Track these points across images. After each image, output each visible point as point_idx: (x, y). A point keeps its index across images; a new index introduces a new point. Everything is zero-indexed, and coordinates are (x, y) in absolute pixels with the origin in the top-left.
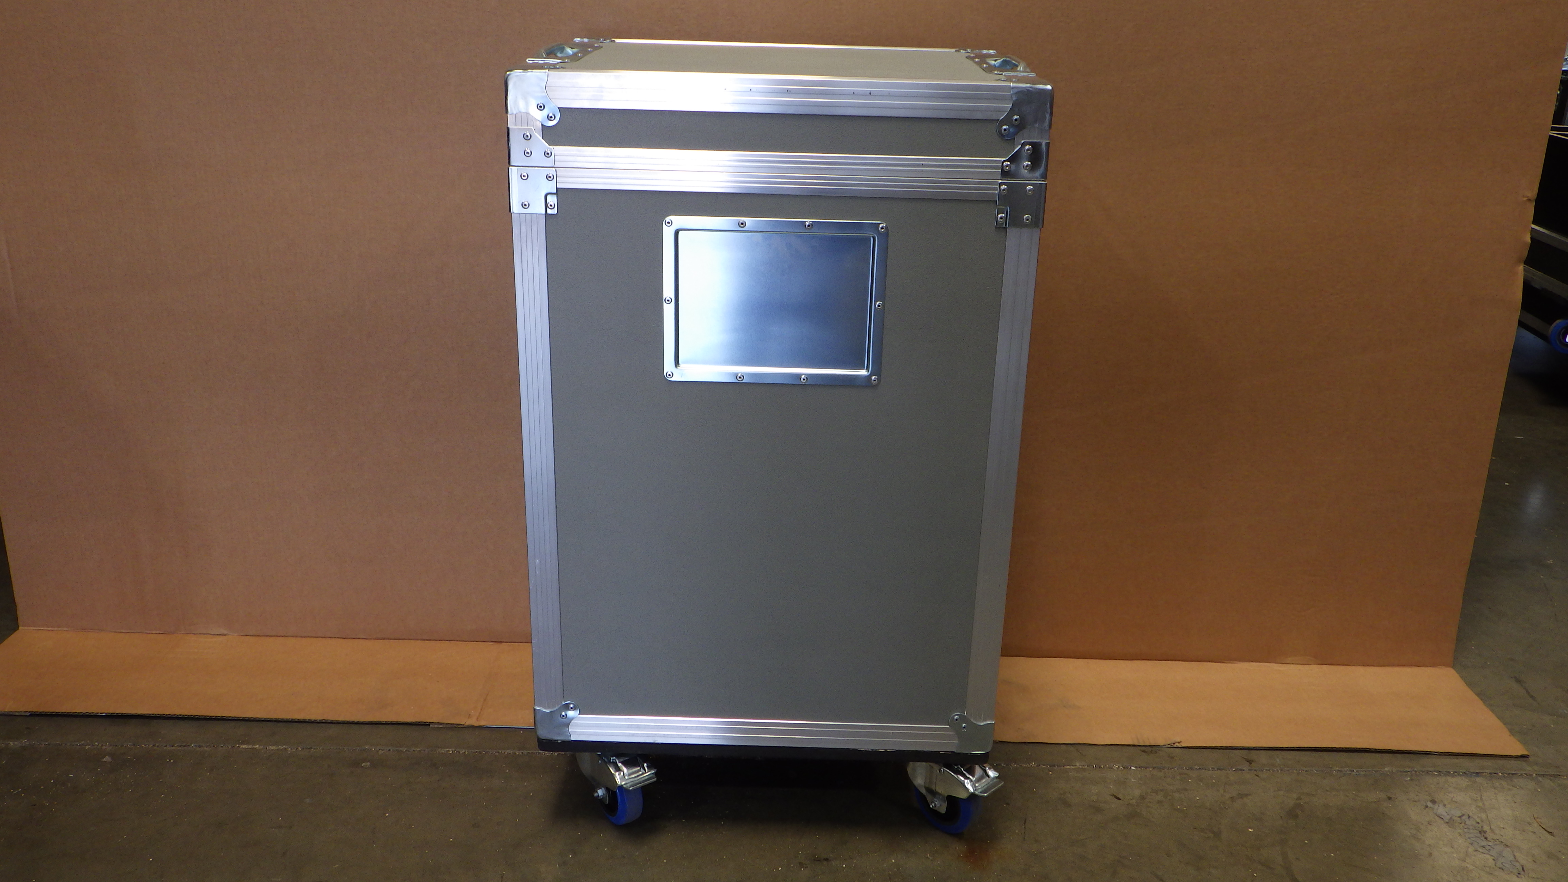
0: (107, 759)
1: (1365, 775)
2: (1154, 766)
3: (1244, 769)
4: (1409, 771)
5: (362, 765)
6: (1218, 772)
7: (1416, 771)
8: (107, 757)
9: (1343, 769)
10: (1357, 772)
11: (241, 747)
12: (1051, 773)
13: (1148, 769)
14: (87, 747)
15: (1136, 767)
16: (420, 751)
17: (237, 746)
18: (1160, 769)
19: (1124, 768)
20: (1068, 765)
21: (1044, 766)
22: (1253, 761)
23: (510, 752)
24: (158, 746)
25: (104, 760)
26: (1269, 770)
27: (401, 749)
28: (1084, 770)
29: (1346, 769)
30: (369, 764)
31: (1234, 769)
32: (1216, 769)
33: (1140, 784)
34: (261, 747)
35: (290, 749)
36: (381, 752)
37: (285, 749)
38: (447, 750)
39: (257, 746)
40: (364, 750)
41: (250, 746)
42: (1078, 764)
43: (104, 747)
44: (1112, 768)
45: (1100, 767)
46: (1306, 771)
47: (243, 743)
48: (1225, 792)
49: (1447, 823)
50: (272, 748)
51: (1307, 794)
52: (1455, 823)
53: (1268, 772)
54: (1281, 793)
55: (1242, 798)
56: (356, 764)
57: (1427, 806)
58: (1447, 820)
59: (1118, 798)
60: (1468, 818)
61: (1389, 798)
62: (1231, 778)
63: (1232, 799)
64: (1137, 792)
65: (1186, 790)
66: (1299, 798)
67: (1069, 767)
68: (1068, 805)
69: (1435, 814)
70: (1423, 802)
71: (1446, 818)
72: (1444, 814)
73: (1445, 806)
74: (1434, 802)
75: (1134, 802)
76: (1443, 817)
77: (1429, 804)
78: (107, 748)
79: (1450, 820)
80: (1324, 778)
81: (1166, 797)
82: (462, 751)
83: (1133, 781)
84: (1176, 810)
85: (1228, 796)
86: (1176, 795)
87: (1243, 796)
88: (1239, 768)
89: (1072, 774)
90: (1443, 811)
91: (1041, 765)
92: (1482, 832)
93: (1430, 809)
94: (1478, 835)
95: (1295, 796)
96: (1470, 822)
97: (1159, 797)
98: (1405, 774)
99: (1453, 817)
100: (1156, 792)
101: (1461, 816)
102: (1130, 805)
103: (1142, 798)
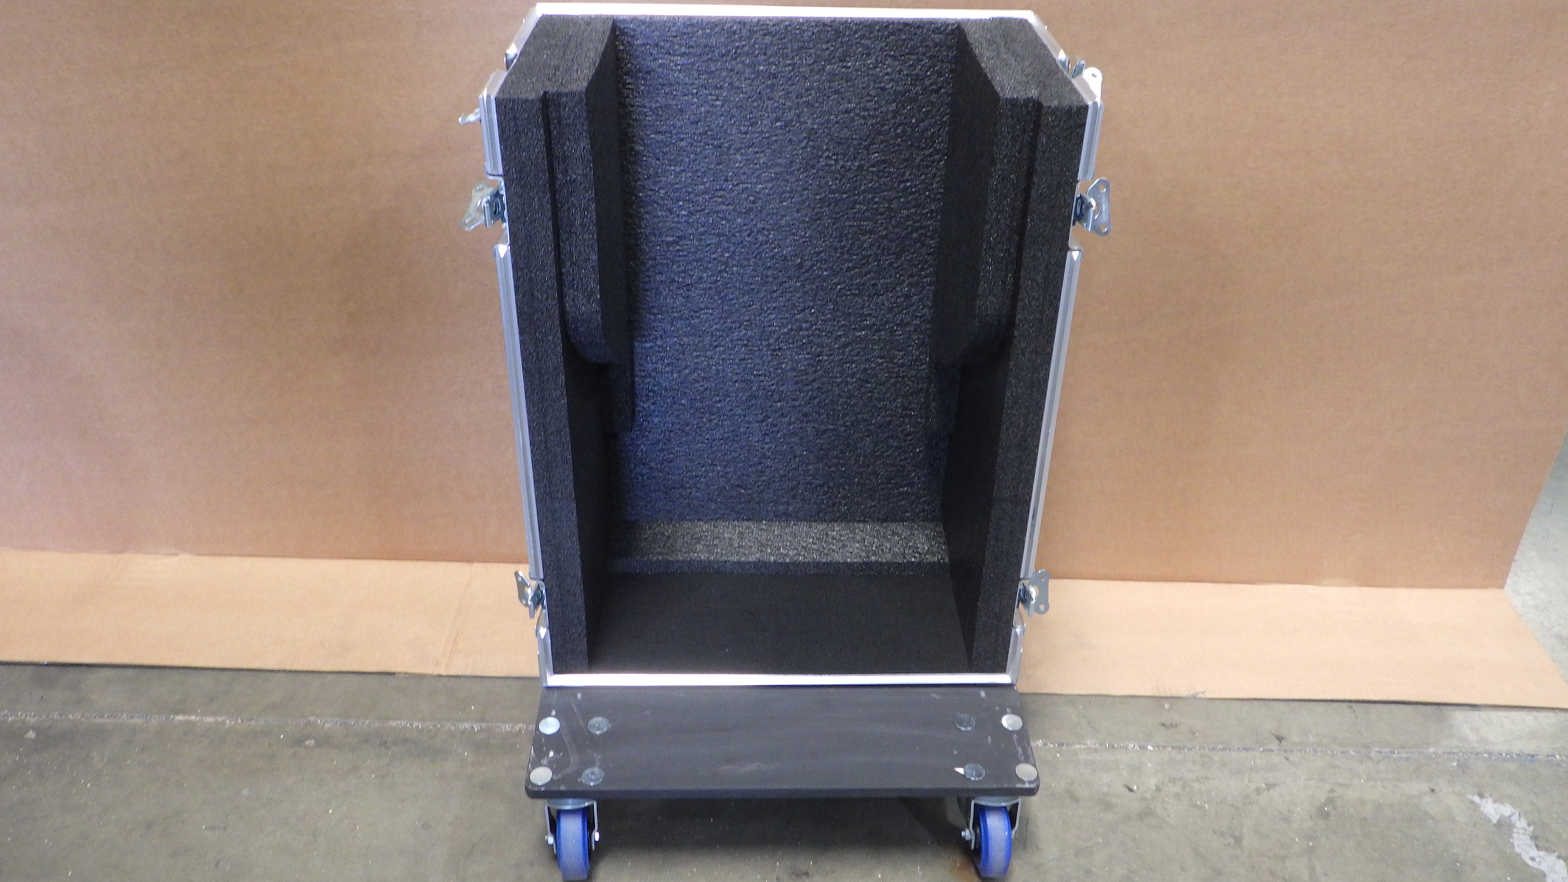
0: (31, 735)
1: (1407, 759)
2: (1173, 746)
3: (1274, 748)
4: (1456, 753)
5: (307, 743)
6: (1244, 754)
7: (1464, 753)
8: (31, 732)
9: (1382, 752)
12: (1058, 755)
13: (1166, 750)
14: (10, 719)
15: (1153, 748)
17: (171, 717)
18: (1180, 749)
19: (1140, 748)
20: (1078, 744)
21: (1052, 746)
22: (1283, 738)
23: (467, 725)
25: (28, 736)
26: (1301, 751)
27: (349, 721)
28: (1095, 751)
29: (1386, 750)
30: (313, 741)
31: (1261, 751)
32: (1241, 749)
33: (1156, 770)
34: (198, 719)
35: (228, 721)
36: (326, 726)
37: (224, 722)
38: (399, 722)
39: (193, 718)
40: (309, 722)
41: (185, 718)
42: (1089, 744)
43: (28, 719)
44: (1127, 748)
45: (1113, 747)
47: (178, 713)
48: (1249, 781)
49: (1495, 825)
50: (209, 719)
51: (1341, 785)
52: (1504, 826)
53: (1299, 753)
54: (1312, 783)
55: (1268, 790)
56: (299, 742)
57: (1472, 802)
58: (1495, 822)
59: (1131, 790)
60: (1519, 819)
61: (1433, 791)
62: (1259, 762)
63: (1258, 791)
64: (1152, 782)
65: (1207, 778)
66: (1332, 791)
67: (1079, 746)
68: (1074, 798)
69: (1483, 813)
70: (1470, 797)
71: (1495, 819)
72: (1493, 812)
73: (1495, 802)
74: (1481, 796)
75: (1148, 795)
76: (1490, 817)
77: (1476, 799)
78: (32, 720)
79: (1499, 821)
80: (1361, 762)
81: (1184, 789)
82: (415, 724)
83: (1149, 765)
84: (1195, 806)
85: (1253, 786)
86: (1196, 786)
87: (1270, 787)
88: (1267, 747)
89: (1082, 756)
90: (1492, 809)
91: (1049, 744)
92: (1534, 837)
93: (1476, 807)
94: (1529, 842)
95: (1327, 787)
96: (1521, 824)
97: (1177, 789)
98: (1451, 756)
99: (1502, 816)
100: (1173, 781)
101: (1510, 817)
102: (1144, 799)
103: (1158, 789)
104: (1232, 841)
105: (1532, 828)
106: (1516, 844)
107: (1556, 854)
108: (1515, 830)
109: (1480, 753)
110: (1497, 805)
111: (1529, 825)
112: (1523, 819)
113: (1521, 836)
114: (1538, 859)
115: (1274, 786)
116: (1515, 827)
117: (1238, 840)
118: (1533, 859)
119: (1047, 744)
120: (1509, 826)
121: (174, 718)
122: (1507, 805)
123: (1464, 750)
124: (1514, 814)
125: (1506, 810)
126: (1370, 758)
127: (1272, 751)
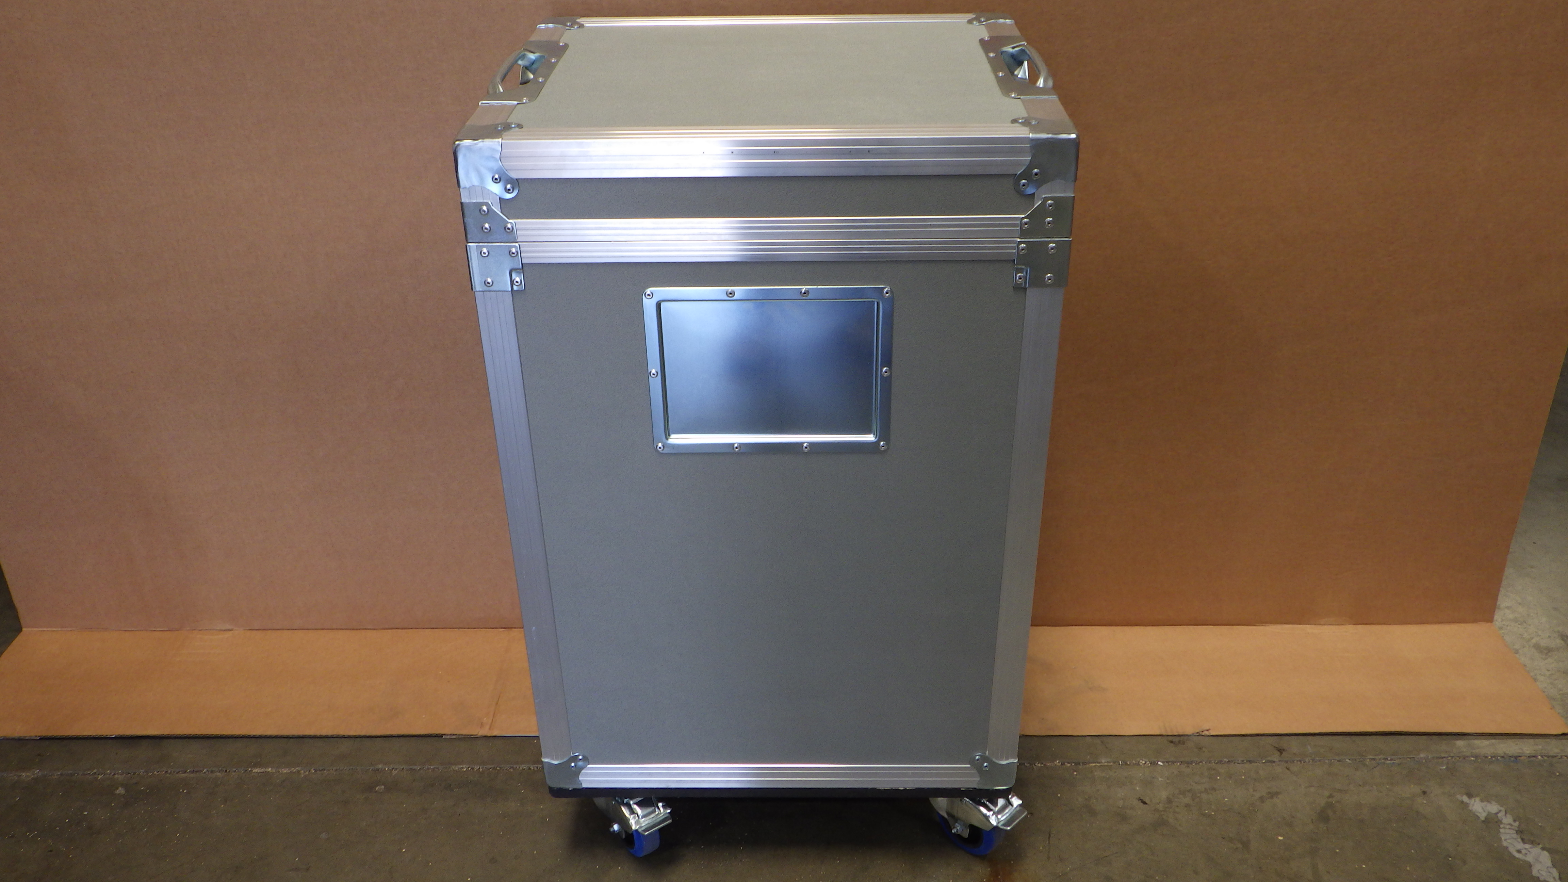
0: (121, 791)
1: (1399, 764)
2: (1182, 760)
3: (1275, 760)
4: (1445, 757)
5: (377, 789)
6: (1248, 766)
7: (1452, 757)
8: (120, 788)
9: (1377, 757)
10: (1391, 760)
11: (254, 771)
12: (1075, 773)
13: (1175, 764)
14: (100, 777)
15: (1163, 762)
16: (434, 769)
17: (250, 769)
18: (1189, 763)
19: (1151, 763)
20: (1093, 763)
21: (1069, 765)
22: (1284, 750)
23: (525, 766)
24: (170, 773)
25: (118, 792)
26: (1300, 761)
27: (415, 767)
28: (1110, 767)
29: (1379, 757)
30: (383, 787)
31: (1264, 761)
32: (1245, 761)
33: (1167, 783)
34: (274, 771)
35: (302, 771)
36: (394, 772)
37: (298, 772)
38: (461, 766)
39: (270, 769)
40: (378, 770)
41: (263, 770)
42: (1103, 761)
43: (116, 776)
44: (1139, 764)
45: (1126, 764)
46: (1339, 761)
47: (256, 765)
48: (1254, 791)
49: (1483, 822)
50: (285, 771)
51: (1340, 791)
52: (1492, 822)
53: (1299, 763)
54: (1312, 789)
55: (1272, 797)
56: (370, 788)
57: (1462, 802)
58: (1483, 819)
59: (1145, 803)
60: (1505, 815)
61: (1424, 793)
62: (1261, 772)
63: (1262, 799)
64: (1164, 795)
65: (1214, 789)
66: (1331, 796)
67: (1094, 764)
68: (1093, 813)
69: (1471, 811)
70: (1459, 797)
71: (1483, 816)
72: (1480, 810)
73: (1482, 801)
74: (1470, 796)
75: (1160, 807)
76: (1479, 815)
77: (1465, 799)
78: (119, 777)
79: (1486, 818)
80: (1357, 769)
81: (1193, 800)
82: (476, 768)
83: (1160, 779)
84: (1204, 815)
85: (1257, 795)
86: (1204, 796)
87: (1272, 795)
88: (1269, 758)
89: (1097, 773)
90: (1479, 808)
91: (1066, 764)
92: (1519, 832)
93: (1466, 805)
94: (1515, 836)
95: (1327, 793)
96: (1507, 820)
97: (1187, 800)
98: (1440, 760)
99: (1489, 813)
100: (1183, 793)
101: (1497, 813)
102: (1156, 810)
103: (1169, 801)
104: (1240, 846)
105: (1517, 824)
106: (1503, 838)
107: (1541, 846)
108: (1502, 826)
109: (1467, 757)
110: (1485, 803)
111: (1515, 821)
112: (1508, 816)
113: (1508, 831)
114: (1524, 851)
115: (1277, 794)
116: (1502, 823)
117: (1246, 845)
118: (1519, 851)
119: (1064, 763)
120: (1497, 822)
121: (251, 771)
122: (1494, 803)
123: (1452, 755)
124: (1500, 811)
125: (1493, 808)
126: (1365, 765)
127: (1274, 762)
